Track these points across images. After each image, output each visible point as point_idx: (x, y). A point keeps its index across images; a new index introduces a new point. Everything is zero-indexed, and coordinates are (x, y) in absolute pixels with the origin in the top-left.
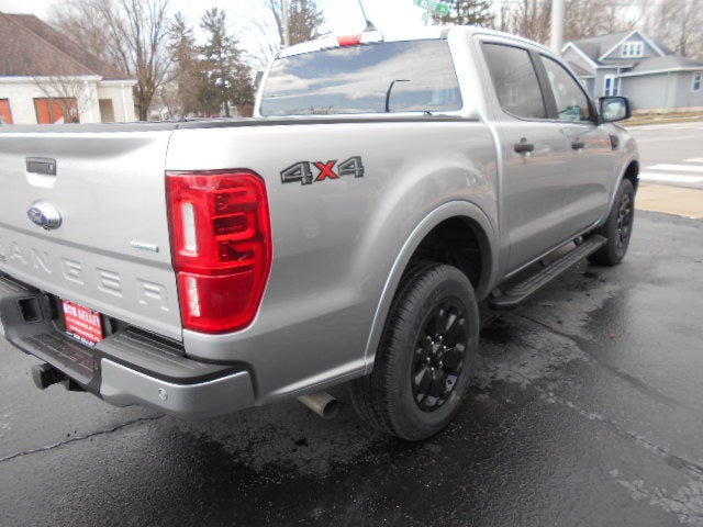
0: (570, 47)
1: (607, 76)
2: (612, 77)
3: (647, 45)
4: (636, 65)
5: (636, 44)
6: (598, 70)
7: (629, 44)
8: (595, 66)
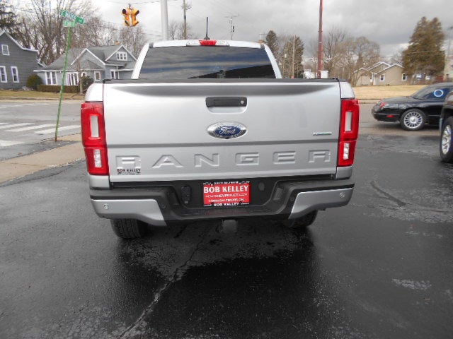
0: (86, 51)
1: (112, 70)
2: (114, 71)
3: (129, 54)
4: (126, 65)
5: (123, 53)
6: (106, 66)
7: (120, 53)
8: (104, 64)
